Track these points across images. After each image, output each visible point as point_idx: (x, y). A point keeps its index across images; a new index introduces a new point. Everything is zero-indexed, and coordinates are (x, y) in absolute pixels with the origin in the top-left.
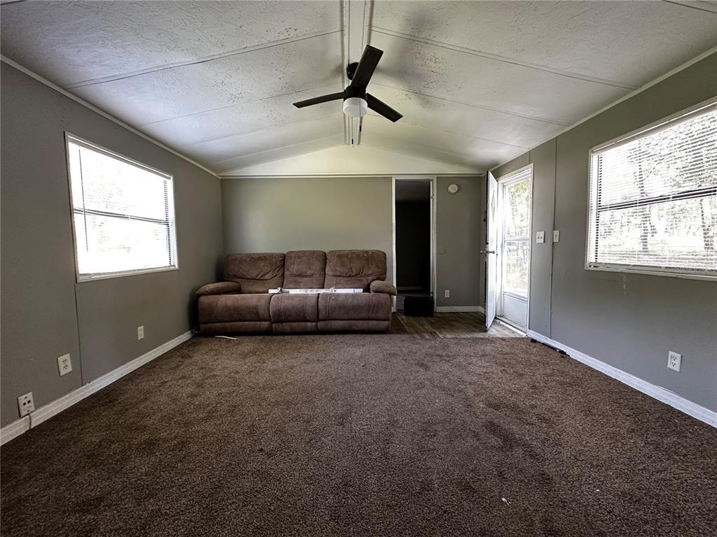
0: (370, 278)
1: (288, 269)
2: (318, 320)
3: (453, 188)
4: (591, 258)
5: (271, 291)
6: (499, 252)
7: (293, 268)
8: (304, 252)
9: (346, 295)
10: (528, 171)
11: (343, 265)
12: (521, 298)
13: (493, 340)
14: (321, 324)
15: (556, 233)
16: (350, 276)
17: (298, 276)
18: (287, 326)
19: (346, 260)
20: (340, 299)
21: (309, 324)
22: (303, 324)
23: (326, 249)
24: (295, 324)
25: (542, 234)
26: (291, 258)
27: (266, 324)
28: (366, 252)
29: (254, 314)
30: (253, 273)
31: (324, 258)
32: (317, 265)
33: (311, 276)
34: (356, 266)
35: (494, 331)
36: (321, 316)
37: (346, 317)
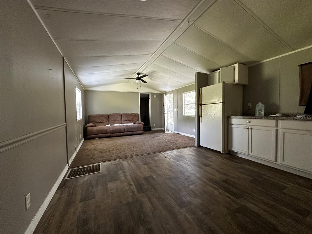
0: (135, 121)
1: (111, 119)
2: (124, 132)
3: (155, 96)
4: (183, 114)
5: (107, 125)
6: (167, 113)
7: (112, 119)
8: (115, 114)
9: (132, 125)
10: (172, 94)
11: (127, 117)
12: (172, 124)
13: (167, 134)
14: (125, 133)
15: (178, 109)
16: (130, 120)
17: (114, 121)
18: (115, 134)
19: (128, 116)
20: (130, 126)
21: (122, 133)
22: (120, 133)
23: (121, 113)
24: (118, 134)
25: (175, 109)
26: (111, 116)
27: (109, 134)
28: (134, 114)
29: (106, 132)
30: (99, 121)
31: (121, 115)
32: (120, 118)
33: (118, 121)
34: (131, 117)
35: (166, 132)
36: (125, 131)
37: (132, 131)
